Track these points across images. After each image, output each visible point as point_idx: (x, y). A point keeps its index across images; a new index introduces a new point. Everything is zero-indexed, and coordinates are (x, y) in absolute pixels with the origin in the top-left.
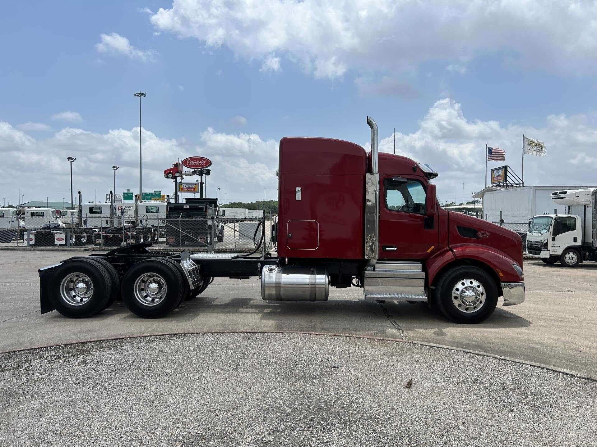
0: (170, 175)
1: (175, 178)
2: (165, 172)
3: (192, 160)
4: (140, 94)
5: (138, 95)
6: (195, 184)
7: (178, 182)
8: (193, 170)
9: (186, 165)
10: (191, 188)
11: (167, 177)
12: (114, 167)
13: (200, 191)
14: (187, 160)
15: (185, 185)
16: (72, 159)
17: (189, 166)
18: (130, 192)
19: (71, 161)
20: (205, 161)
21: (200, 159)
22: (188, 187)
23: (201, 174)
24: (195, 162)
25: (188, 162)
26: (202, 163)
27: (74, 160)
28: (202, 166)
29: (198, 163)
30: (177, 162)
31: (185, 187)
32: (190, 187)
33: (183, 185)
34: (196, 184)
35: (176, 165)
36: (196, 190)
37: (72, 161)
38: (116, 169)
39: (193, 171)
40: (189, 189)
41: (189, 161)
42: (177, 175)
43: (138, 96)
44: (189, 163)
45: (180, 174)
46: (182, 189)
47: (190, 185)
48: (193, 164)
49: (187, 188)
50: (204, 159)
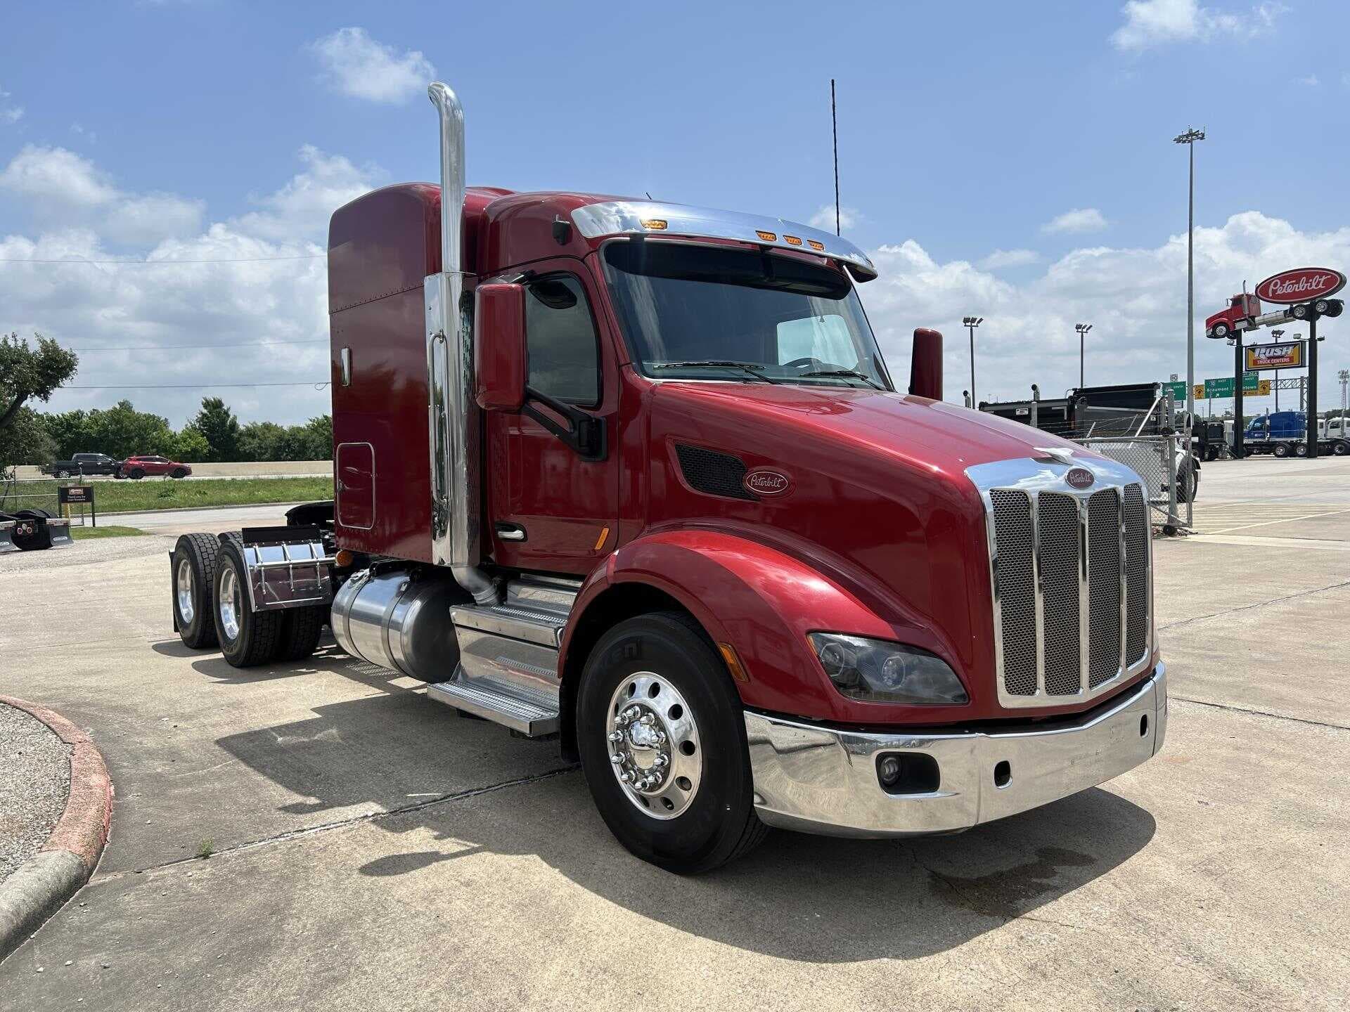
0: (1222, 329)
1: (1236, 335)
2: (1208, 322)
3: (1283, 282)
4: (1191, 134)
5: (1185, 139)
6: (1293, 344)
7: (1244, 343)
8: (1287, 307)
9: (1268, 297)
10: (1282, 357)
11: (1214, 335)
12: (1078, 327)
13: (1307, 364)
14: (1270, 283)
15: (1263, 350)
16: (974, 320)
17: (1277, 299)
18: (1179, 380)
19: (971, 326)
20: (1324, 278)
21: (1309, 273)
22: (1271, 354)
23: (1311, 316)
24: (1293, 284)
25: (1272, 287)
26: (1314, 284)
27: (979, 322)
28: (1314, 292)
29: (1302, 286)
30: (1242, 293)
31: (1262, 356)
32: (1279, 353)
33: (1257, 351)
34: (1295, 345)
35: (1237, 301)
36: (1296, 362)
37: (975, 324)
38: (1084, 330)
39: (1285, 312)
40: (1274, 361)
41: (1276, 285)
42: (1238, 326)
43: (1184, 142)
44: (1274, 292)
45: (1250, 324)
46: (1255, 362)
47: (1277, 350)
48: (1289, 291)
49: (1269, 358)
50: (1317, 273)
